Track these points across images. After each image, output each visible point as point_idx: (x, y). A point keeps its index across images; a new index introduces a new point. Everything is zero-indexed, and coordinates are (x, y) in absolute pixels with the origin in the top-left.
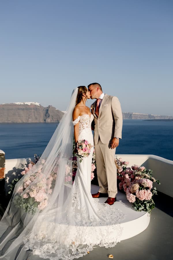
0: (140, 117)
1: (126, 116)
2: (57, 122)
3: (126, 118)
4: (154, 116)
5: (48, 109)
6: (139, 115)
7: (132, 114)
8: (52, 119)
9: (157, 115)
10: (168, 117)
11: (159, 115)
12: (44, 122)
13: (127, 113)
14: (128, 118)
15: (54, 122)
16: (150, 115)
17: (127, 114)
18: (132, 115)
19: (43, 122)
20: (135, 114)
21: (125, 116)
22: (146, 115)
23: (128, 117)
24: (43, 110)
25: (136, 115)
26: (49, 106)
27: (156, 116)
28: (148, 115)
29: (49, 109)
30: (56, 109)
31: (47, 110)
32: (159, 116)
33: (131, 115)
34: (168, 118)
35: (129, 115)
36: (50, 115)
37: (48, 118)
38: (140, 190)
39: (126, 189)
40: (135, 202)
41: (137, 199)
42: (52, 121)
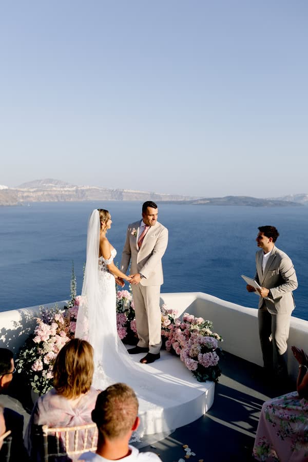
0: (136, 198)
3: (113, 198)
4: (159, 196)
6: (136, 193)
9: (164, 194)
10: (182, 197)
11: (169, 195)
13: (115, 190)
14: (116, 199)
16: (153, 194)
18: (123, 194)
20: (127, 192)
21: (111, 195)
22: (148, 194)
23: (116, 197)
25: (129, 193)
28: (151, 194)
33: (121, 193)
34: (182, 200)
38: (203, 354)
39: (179, 351)
40: (197, 370)
41: (199, 365)
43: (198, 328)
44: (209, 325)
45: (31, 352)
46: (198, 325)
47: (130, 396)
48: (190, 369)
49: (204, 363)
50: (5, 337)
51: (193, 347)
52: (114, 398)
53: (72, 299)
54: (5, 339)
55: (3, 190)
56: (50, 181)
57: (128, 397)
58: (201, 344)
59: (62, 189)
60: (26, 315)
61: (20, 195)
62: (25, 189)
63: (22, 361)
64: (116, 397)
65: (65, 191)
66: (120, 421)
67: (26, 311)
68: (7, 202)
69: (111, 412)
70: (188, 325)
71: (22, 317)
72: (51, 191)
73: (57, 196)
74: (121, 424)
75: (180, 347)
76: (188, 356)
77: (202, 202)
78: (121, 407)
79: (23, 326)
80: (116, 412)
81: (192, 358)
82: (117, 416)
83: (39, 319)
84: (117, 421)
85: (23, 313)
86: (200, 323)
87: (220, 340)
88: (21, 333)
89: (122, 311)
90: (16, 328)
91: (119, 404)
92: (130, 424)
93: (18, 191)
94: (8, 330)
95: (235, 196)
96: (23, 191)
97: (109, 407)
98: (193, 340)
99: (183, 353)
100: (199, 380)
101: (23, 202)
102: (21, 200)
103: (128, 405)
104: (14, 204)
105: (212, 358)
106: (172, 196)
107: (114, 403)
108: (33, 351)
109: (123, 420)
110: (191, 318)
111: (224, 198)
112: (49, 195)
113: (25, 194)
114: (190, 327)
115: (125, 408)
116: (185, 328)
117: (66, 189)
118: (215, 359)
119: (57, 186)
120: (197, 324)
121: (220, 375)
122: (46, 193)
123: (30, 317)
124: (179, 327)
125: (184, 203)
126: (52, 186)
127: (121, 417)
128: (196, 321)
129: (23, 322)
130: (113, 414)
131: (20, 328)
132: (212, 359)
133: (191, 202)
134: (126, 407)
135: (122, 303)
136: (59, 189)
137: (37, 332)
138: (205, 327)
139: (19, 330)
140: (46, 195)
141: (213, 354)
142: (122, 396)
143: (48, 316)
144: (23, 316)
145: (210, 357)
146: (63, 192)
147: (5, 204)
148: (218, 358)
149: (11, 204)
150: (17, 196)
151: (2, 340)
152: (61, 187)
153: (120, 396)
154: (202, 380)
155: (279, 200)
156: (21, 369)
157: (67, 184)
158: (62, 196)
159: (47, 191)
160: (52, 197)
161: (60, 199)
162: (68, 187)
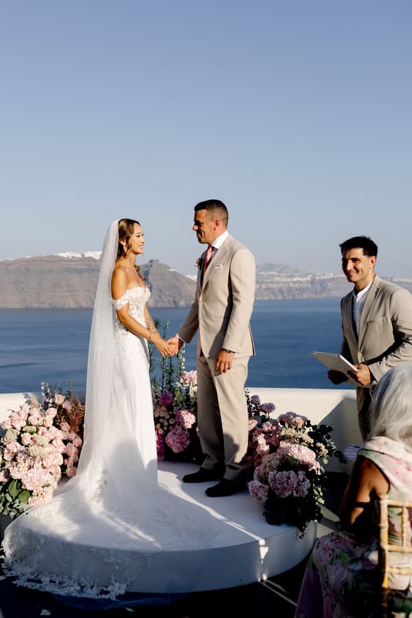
2: (173, 306)
5: (147, 269)
8: (157, 298)
15: (165, 305)
26: (151, 261)
29: (151, 268)
30: (171, 270)
31: (146, 274)
36: (154, 286)
38: (278, 472)
41: (270, 493)
42: (157, 303)
49: (277, 489)
56: (271, 267)
59: (289, 280)
65: (294, 282)
72: (271, 283)
73: (281, 291)
112: (268, 289)
116: (275, 434)
117: (295, 279)
119: (282, 274)
122: (264, 286)
126: (274, 276)
136: (285, 280)
140: (265, 289)
146: (291, 285)
152: (288, 277)
157: (297, 271)
158: (290, 290)
159: (266, 283)
160: (274, 293)
161: (286, 295)
162: (299, 276)
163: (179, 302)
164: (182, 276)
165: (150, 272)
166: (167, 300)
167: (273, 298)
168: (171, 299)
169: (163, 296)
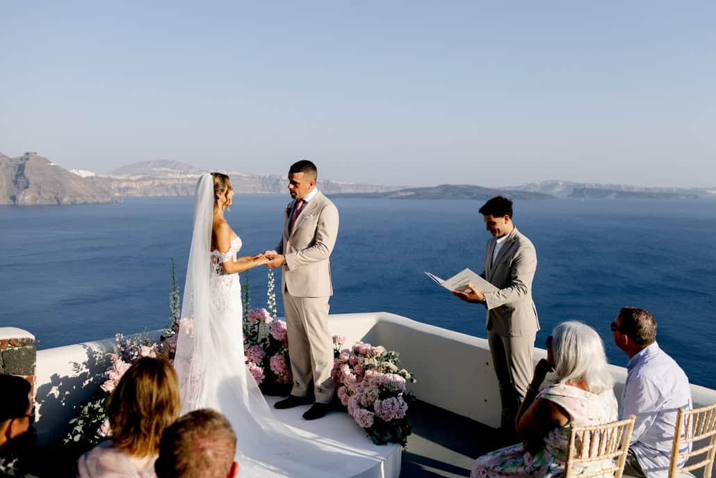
1: (263, 185)
2: (55, 202)
3: (264, 189)
4: (337, 185)
5: (22, 162)
7: (279, 180)
8: (36, 195)
9: (345, 183)
12: (13, 203)
13: (267, 177)
14: (270, 191)
15: (45, 202)
17: (268, 179)
18: (281, 182)
19: (6, 203)
21: (261, 184)
23: (270, 187)
24: (7, 166)
26: (27, 154)
27: (344, 185)
28: (324, 183)
29: (28, 162)
30: (52, 164)
31: (21, 168)
32: (352, 185)
33: (277, 181)
35: (273, 182)
36: (31, 182)
37: (23, 193)
38: (382, 400)
39: (346, 400)
40: (372, 426)
41: (376, 419)
42: (36, 199)
43: (376, 363)
44: (393, 357)
45: (97, 405)
46: (377, 358)
47: (220, 426)
48: (362, 425)
49: (383, 415)
50: (59, 389)
51: (366, 390)
52: (190, 432)
53: (173, 324)
54: (58, 393)
55: (87, 178)
56: (164, 163)
57: (215, 428)
58: (381, 387)
59: (183, 176)
60: (95, 353)
61: (114, 186)
62: (123, 177)
63: (81, 422)
64: (193, 430)
65: (189, 179)
66: (202, 469)
67: (95, 347)
68: (94, 197)
69: (186, 455)
70: (360, 359)
71: (89, 356)
72: (165, 179)
73: (175, 188)
74: (205, 473)
75: (348, 394)
76: (360, 405)
77: (403, 194)
78: (202, 445)
79: (90, 371)
80: (194, 455)
81: (364, 408)
82: (197, 462)
83: (115, 356)
84: (197, 470)
85: (90, 349)
86: (379, 355)
87: (412, 380)
88: (87, 382)
89: (256, 341)
90: (78, 375)
91: (200, 440)
92: (222, 473)
93: (110, 180)
94: (64, 378)
95: (452, 184)
96: (118, 180)
97: (181, 449)
98: (367, 381)
99: (351, 402)
100: (377, 442)
101: (120, 198)
102: (117, 194)
103: (215, 441)
104: (106, 200)
105: (397, 406)
106: (357, 185)
107: (190, 440)
108: (101, 404)
109: (208, 466)
110: (365, 348)
111: (436, 188)
112: (162, 185)
113: (123, 185)
114: (364, 362)
115: (209, 447)
116: (356, 363)
117: (189, 176)
118: (400, 408)
119: (175, 171)
120: (375, 357)
121: (409, 434)
122: (157, 183)
123: (102, 356)
124: (348, 362)
125: (376, 196)
126: (167, 172)
127: (203, 462)
128: (372, 351)
129: (90, 363)
130: (189, 458)
131: (85, 374)
132: (397, 408)
133: (385, 195)
134: (212, 444)
135: (256, 330)
136: (178, 176)
137: (108, 375)
138: (387, 361)
139: (84, 377)
140: (158, 185)
141: (398, 401)
142: (203, 427)
143: (132, 350)
144: (91, 354)
145: (393, 404)
146: (185, 181)
147: (90, 200)
148: (406, 407)
149: (101, 200)
150: (110, 189)
151: (53, 394)
152: (181, 173)
153: (200, 428)
154: (380, 441)
155: (518, 190)
156: (79, 436)
157: (191, 168)
158: (183, 187)
159: (159, 179)
160: (167, 190)
161: (180, 191)
162: (193, 173)
163: (62, 199)
164: (64, 170)
165: (26, 166)
166: (48, 197)
167: (166, 195)
168: (53, 196)
169: (42, 193)
